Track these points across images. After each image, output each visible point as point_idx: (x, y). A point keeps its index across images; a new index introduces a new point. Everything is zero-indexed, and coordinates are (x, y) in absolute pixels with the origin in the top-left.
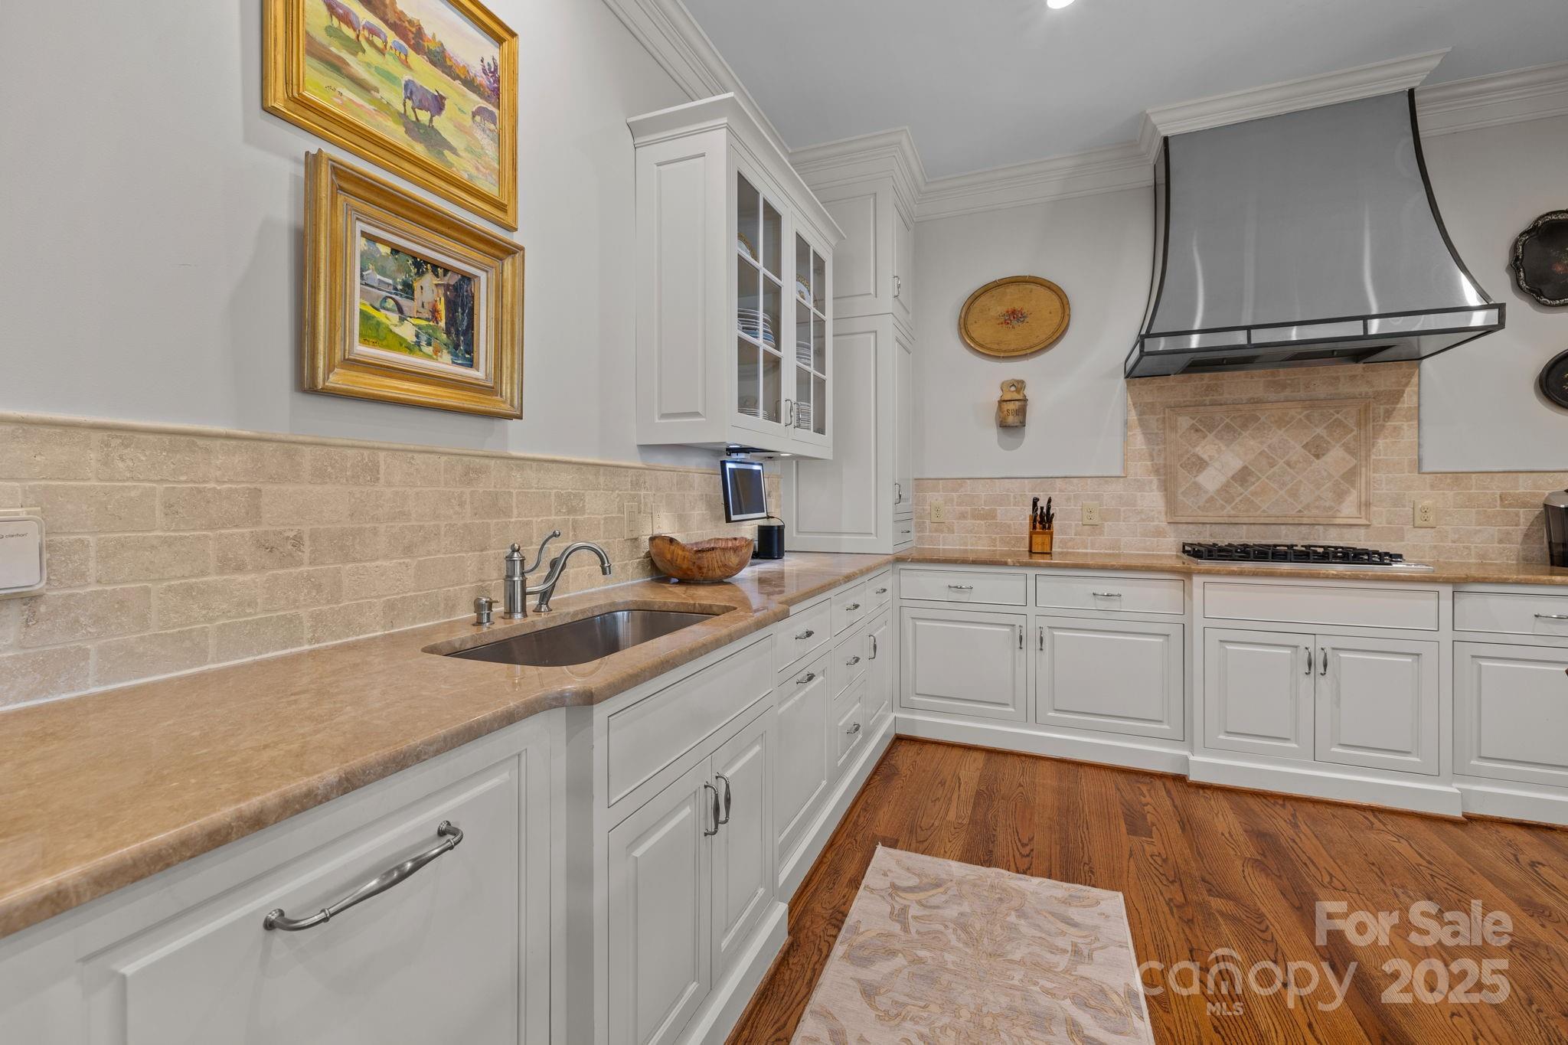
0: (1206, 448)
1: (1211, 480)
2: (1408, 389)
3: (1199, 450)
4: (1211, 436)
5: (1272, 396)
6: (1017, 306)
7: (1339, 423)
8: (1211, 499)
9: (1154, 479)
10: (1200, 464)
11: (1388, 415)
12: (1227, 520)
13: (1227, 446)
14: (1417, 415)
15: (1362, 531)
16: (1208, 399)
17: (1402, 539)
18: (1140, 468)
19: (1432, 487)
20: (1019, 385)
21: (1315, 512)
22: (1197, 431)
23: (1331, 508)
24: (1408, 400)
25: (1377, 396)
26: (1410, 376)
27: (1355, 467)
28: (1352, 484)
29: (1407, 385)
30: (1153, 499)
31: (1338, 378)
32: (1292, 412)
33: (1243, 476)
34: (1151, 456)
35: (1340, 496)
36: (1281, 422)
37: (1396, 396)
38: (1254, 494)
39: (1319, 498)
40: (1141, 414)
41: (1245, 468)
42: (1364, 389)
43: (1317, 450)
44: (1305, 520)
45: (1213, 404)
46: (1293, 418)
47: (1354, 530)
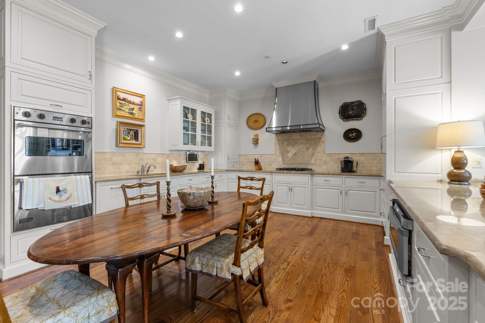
0: (289, 149)
1: (290, 155)
2: (323, 137)
3: (288, 149)
4: (290, 146)
5: (300, 138)
6: (257, 119)
7: (311, 144)
8: (290, 159)
9: (280, 155)
10: (288, 152)
11: (319, 142)
12: (292, 163)
13: (293, 148)
14: (323, 142)
15: (315, 165)
16: (290, 138)
17: (321, 167)
18: (278, 152)
19: (326, 156)
20: (257, 135)
21: (307, 161)
22: (288, 145)
23: (310, 161)
24: (322, 139)
25: (317, 138)
26: (323, 134)
27: (314, 153)
28: (313, 156)
29: (322, 136)
30: (280, 159)
31: (311, 135)
32: (304, 141)
33: (295, 154)
34: (280, 150)
35: (311, 158)
36: (302, 143)
37: (320, 138)
38: (297, 158)
39: (308, 159)
40: (278, 141)
41: (296, 152)
42: (316, 137)
43: (308, 149)
44: (305, 163)
45: (290, 139)
46: (304, 142)
47: (314, 165)
